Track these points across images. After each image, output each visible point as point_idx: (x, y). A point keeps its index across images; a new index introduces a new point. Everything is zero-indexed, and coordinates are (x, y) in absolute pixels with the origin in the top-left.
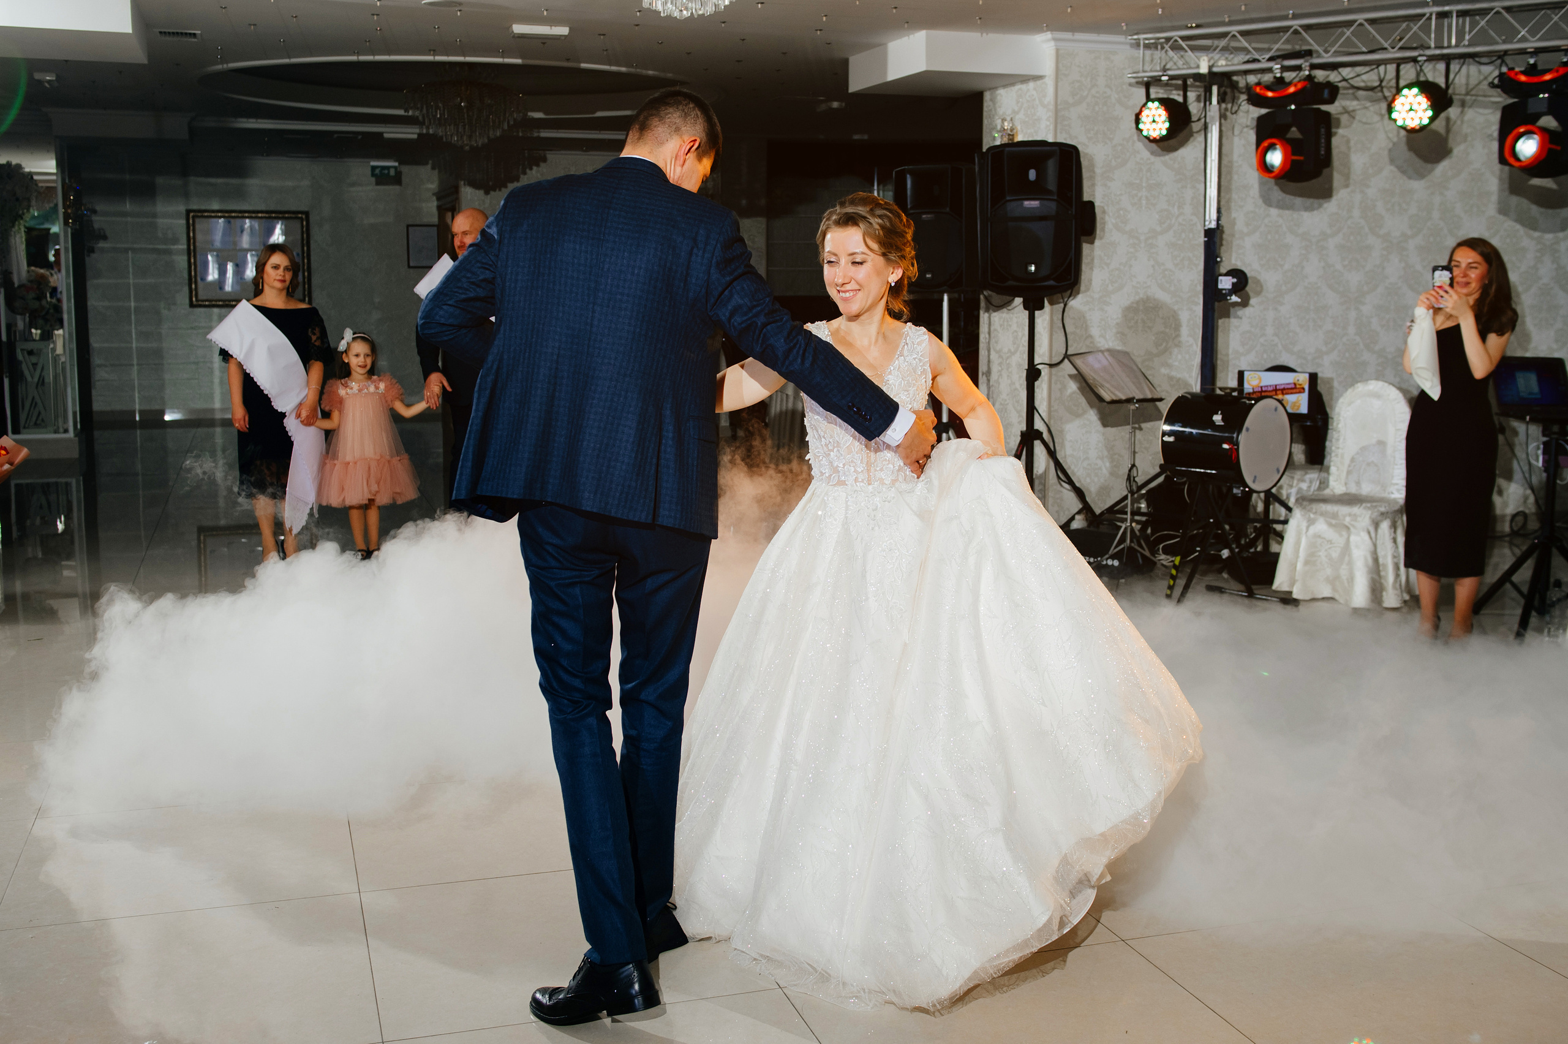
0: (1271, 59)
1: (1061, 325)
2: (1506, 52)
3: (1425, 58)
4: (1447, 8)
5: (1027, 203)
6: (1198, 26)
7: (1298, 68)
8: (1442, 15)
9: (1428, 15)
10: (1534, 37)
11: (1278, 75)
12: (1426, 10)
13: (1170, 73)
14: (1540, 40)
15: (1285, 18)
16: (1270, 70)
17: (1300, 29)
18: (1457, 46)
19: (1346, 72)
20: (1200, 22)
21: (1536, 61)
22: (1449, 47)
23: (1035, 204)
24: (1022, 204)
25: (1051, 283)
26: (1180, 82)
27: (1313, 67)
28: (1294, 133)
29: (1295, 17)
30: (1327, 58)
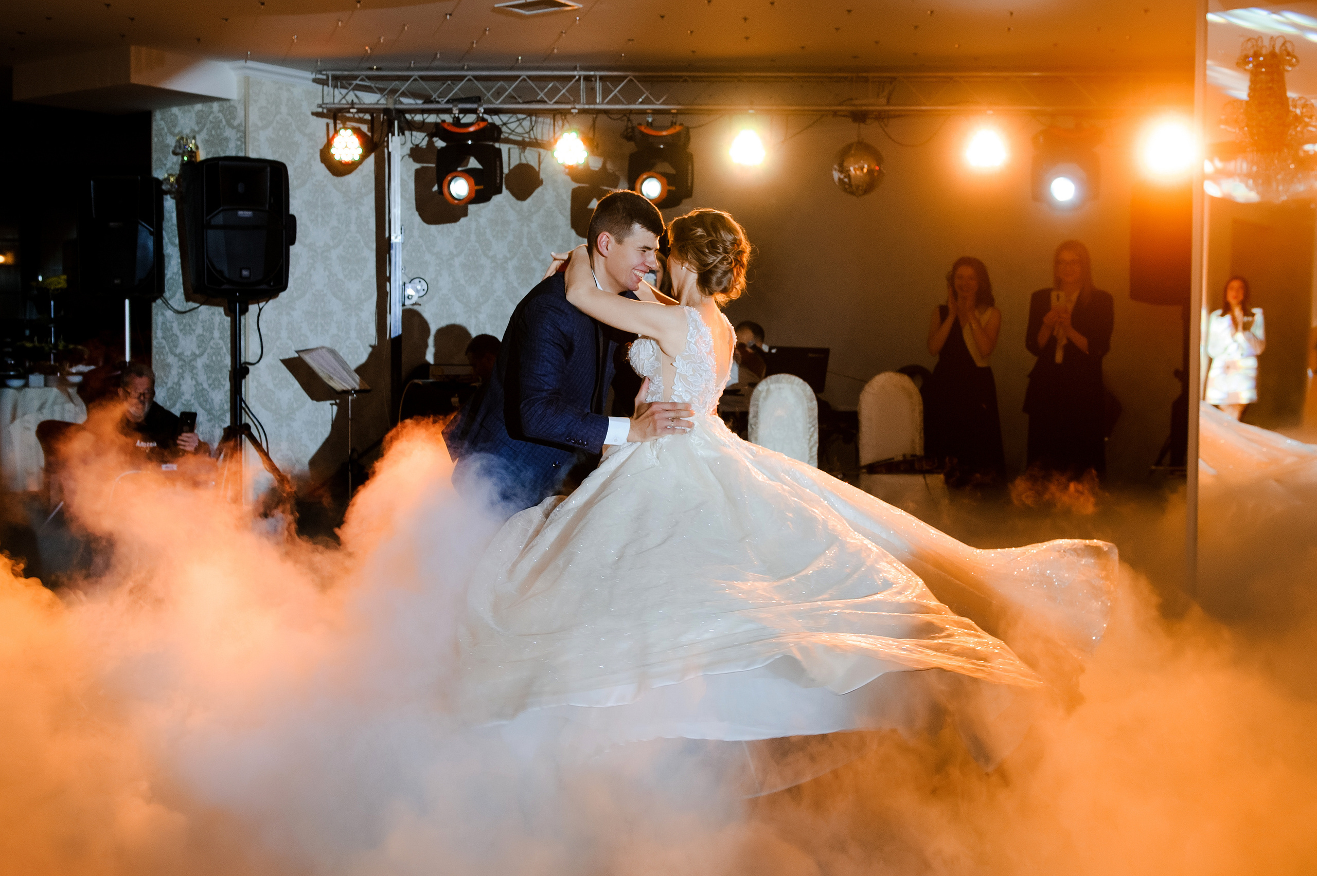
0: (448, 102)
1: (256, 328)
2: (631, 111)
3: (576, 111)
4: (592, 73)
5: (240, 213)
6: (378, 69)
7: (474, 111)
8: (587, 79)
9: (577, 77)
10: (658, 101)
11: (457, 115)
12: (575, 73)
13: (356, 106)
14: (662, 104)
15: (462, 69)
16: (449, 111)
17: (472, 78)
18: (599, 104)
19: (505, 118)
20: (380, 65)
21: (652, 121)
22: (595, 103)
23: (248, 214)
24: (237, 214)
25: (264, 287)
26: (368, 117)
27: (487, 111)
28: (473, 163)
29: (469, 69)
30: (497, 105)
